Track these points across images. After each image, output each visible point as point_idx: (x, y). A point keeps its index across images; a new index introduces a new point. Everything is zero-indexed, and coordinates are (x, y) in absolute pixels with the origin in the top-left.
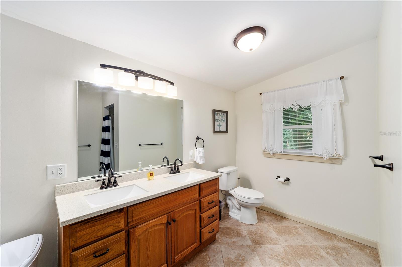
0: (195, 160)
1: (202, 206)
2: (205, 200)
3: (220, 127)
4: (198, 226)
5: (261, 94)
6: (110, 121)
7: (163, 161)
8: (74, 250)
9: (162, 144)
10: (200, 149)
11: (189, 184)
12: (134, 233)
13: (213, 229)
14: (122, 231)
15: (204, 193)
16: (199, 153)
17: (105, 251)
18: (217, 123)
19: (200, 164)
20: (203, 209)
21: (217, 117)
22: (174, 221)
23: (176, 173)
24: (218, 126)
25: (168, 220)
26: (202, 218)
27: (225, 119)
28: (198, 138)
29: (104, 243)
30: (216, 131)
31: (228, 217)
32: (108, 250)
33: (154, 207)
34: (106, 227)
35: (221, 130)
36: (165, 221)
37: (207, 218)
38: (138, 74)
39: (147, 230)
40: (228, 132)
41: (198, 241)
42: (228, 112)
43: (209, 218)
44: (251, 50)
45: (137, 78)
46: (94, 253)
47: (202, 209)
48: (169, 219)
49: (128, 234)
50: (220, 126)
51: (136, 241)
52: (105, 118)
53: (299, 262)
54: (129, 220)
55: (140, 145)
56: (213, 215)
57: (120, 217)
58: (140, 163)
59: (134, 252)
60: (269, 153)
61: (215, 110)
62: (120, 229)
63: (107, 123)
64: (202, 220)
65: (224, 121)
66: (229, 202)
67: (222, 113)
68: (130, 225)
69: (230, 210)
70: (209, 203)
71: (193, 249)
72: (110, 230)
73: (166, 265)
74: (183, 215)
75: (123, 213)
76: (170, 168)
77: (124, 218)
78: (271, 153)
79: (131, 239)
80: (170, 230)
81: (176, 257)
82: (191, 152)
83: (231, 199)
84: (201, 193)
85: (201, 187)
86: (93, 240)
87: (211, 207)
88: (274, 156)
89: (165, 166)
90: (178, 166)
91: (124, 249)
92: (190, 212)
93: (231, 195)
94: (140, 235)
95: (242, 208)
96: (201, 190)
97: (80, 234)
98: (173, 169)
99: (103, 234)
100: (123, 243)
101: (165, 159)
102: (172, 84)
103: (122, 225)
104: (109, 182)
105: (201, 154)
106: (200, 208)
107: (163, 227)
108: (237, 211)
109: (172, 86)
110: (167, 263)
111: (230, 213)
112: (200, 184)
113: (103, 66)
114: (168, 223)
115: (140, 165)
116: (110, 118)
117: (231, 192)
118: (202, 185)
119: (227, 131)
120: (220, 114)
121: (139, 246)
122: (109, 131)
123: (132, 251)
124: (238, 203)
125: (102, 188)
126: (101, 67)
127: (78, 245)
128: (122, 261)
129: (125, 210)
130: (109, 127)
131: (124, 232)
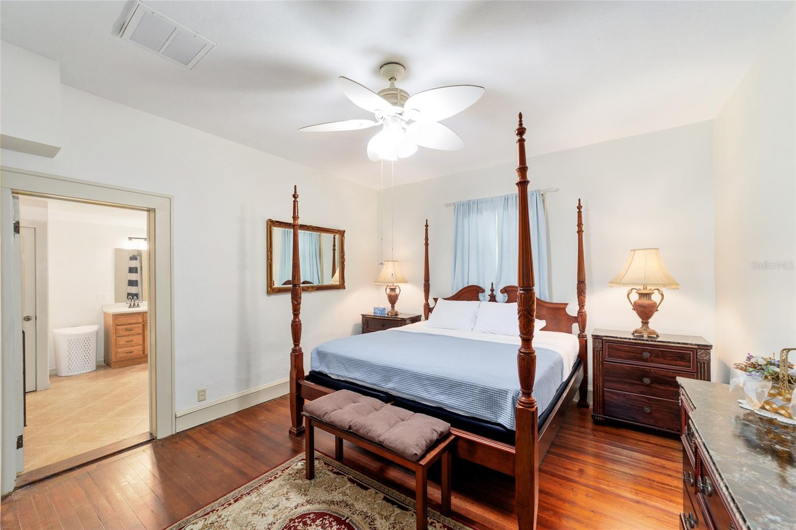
6: (138, 261)
8: (117, 325)
12: (147, 326)
14: (140, 323)
17: (131, 330)
29: (130, 326)
32: (133, 330)
34: (132, 319)
46: (126, 329)
49: (143, 325)
54: (145, 319)
72: (134, 321)
79: (145, 328)
86: (126, 323)
91: (141, 332)
99: (130, 322)
100: (141, 329)
104: (135, 305)
113: (130, 239)
116: (138, 258)
123: (146, 334)
125: (129, 308)
126: (128, 239)
127: (119, 323)
128: (141, 337)
129: (142, 314)
130: (137, 268)
131: (141, 324)
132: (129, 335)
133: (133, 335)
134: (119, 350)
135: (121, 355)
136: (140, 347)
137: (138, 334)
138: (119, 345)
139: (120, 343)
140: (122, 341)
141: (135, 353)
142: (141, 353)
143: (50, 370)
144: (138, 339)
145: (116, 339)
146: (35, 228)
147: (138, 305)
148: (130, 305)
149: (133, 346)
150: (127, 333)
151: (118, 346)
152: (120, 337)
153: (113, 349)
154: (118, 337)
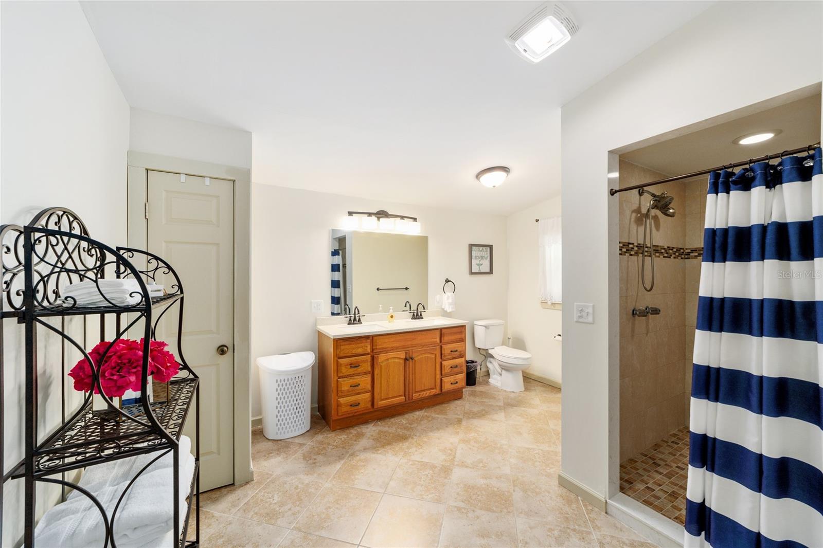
0: (443, 307)
1: (443, 352)
2: (447, 348)
3: (481, 267)
4: (438, 372)
5: (537, 221)
7: (406, 306)
8: (340, 358)
9: (407, 289)
10: (449, 294)
11: (428, 327)
12: (377, 358)
13: (457, 382)
14: (367, 354)
15: (446, 339)
16: (448, 298)
17: (357, 365)
18: (474, 262)
19: (448, 311)
20: (445, 356)
21: (474, 254)
22: (412, 359)
23: (419, 319)
24: (478, 265)
25: (406, 357)
26: (443, 365)
27: (489, 255)
28: (447, 281)
29: (356, 359)
30: (473, 271)
31: (487, 383)
32: (359, 365)
33: (393, 341)
34: (358, 348)
35: (482, 271)
36: (403, 356)
37: (450, 367)
38: (381, 214)
39: (388, 359)
40: (492, 274)
41: (438, 388)
42: (492, 246)
43: (451, 367)
44: (494, 187)
45: (379, 218)
46: (351, 364)
47: (443, 356)
48: (408, 356)
49: (373, 358)
50: (479, 265)
51: (379, 366)
52: (335, 253)
53: (549, 421)
54: (374, 348)
55: (378, 289)
56: (457, 366)
57: (367, 342)
58: (381, 306)
59: (377, 375)
60: (547, 303)
61: (471, 244)
62: (367, 352)
63: (338, 260)
64: (443, 368)
65: (486, 258)
66: (489, 365)
67: (484, 248)
68: (375, 351)
69: (491, 377)
70: (451, 351)
71: (432, 394)
72: (360, 351)
73: (404, 397)
74: (421, 356)
75: (369, 341)
76: (412, 314)
77: (370, 344)
78: (549, 303)
79: (375, 363)
80: (408, 366)
81: (414, 395)
82: (438, 297)
83: (492, 361)
84: (442, 338)
85: (442, 333)
86: (350, 354)
87: (454, 356)
88: (554, 307)
89: (407, 311)
90: (421, 312)
91: (369, 369)
92: (429, 355)
93: (492, 356)
94: (382, 362)
95: (504, 372)
96: (443, 335)
97: (342, 347)
98: (415, 314)
99: (356, 352)
100: (369, 364)
101: (408, 304)
102: (415, 219)
103: (369, 350)
104: (355, 319)
105: (450, 301)
106: (441, 354)
107: (402, 361)
108: (499, 378)
109: (415, 222)
110: (405, 396)
111: (490, 380)
112: (441, 329)
113: (350, 213)
114: (406, 359)
115: (381, 308)
116: (340, 252)
117: (490, 352)
118: (443, 331)
119: (491, 272)
120: (481, 248)
121: (381, 371)
122: (339, 271)
123: (376, 373)
124: (500, 365)
125: (349, 324)
126: (348, 214)
127: (342, 355)
128: (368, 378)
129: (371, 338)
130: (339, 265)
131: (370, 355)
132: (353, 375)
133: (359, 374)
134: (342, 400)
135: (344, 409)
136: (368, 395)
137: (366, 373)
138: (341, 392)
139: (343, 389)
140: (345, 385)
141: (362, 406)
142: (369, 405)
143: (252, 421)
144: (365, 381)
145: (337, 381)
146: (234, 181)
147: (359, 319)
148: (350, 320)
149: (359, 394)
150: (352, 371)
151: (340, 394)
152: (342, 377)
153: (333, 398)
154: (339, 378)
